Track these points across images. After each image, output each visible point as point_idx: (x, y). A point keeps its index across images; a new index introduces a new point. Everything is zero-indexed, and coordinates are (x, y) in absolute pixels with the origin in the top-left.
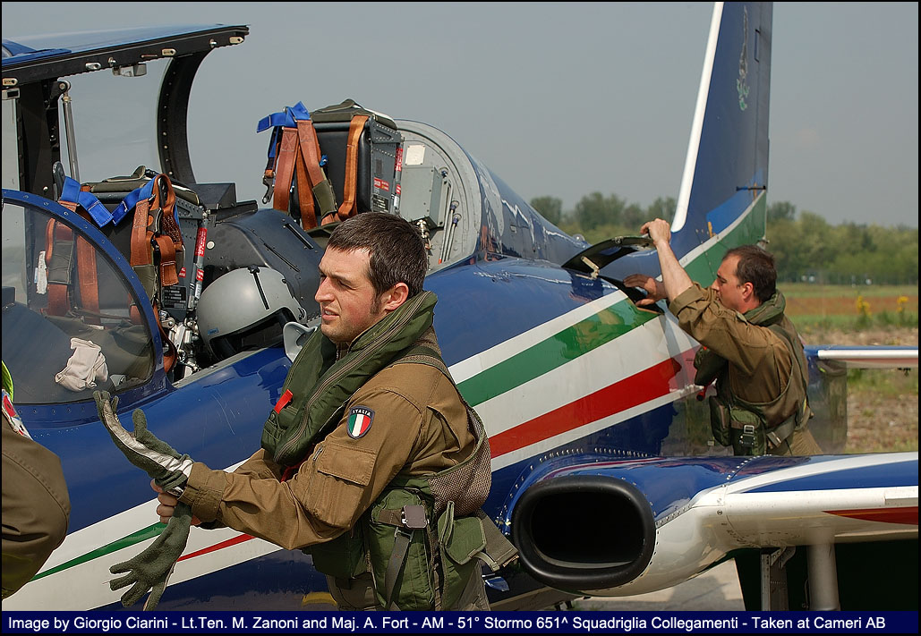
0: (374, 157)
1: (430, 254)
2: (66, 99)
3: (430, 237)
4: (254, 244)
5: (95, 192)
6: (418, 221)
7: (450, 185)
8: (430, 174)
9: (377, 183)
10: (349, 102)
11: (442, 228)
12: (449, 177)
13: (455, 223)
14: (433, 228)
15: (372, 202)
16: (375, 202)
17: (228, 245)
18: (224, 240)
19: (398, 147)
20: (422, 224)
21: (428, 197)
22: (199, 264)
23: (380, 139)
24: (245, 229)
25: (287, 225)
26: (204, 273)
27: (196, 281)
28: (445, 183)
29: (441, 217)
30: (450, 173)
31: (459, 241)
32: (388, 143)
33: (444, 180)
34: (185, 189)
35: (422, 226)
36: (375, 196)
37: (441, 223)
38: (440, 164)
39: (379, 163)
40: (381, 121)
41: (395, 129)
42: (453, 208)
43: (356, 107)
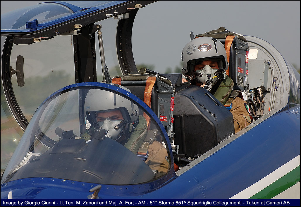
0: (238, 56)
1: (264, 105)
2: (100, 33)
3: (264, 96)
4: (195, 104)
5: (123, 81)
6: (257, 88)
7: (273, 70)
8: (263, 64)
9: (239, 70)
10: (222, 28)
11: (269, 92)
12: (272, 65)
13: (276, 89)
14: (265, 91)
15: (237, 79)
16: (238, 79)
17: (182, 105)
18: (179, 102)
19: (246, 51)
20: (260, 90)
21: (262, 76)
22: (172, 115)
23: (240, 47)
24: (189, 97)
25: (206, 94)
26: (174, 119)
27: (171, 123)
28: (270, 68)
29: (269, 86)
30: (272, 63)
31: (279, 98)
32: (243, 49)
33: (270, 67)
34: (165, 78)
35: (260, 91)
36: (238, 76)
37: (269, 89)
38: (267, 58)
39: (240, 59)
40: (241, 38)
41: (246, 41)
42: (274, 81)
43: (226, 31)
